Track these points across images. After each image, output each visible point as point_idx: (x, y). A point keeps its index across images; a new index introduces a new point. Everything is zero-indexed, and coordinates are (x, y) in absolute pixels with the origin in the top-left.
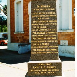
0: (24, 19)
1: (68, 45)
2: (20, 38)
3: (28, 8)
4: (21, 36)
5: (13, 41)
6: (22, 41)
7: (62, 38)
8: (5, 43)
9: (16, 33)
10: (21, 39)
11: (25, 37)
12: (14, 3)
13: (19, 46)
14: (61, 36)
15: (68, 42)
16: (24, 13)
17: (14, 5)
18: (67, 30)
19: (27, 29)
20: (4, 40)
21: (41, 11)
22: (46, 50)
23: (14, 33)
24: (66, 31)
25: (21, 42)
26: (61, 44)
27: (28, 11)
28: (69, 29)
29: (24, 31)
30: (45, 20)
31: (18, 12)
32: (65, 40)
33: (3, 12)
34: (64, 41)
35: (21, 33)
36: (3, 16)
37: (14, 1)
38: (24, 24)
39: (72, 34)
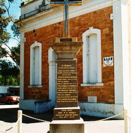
0: (42, 68)
1: (97, 103)
2: (36, 93)
3: (48, 55)
4: (38, 91)
5: (27, 96)
6: (39, 96)
7: (90, 93)
8: (13, 100)
9: (32, 87)
10: (38, 94)
11: (43, 92)
12: (30, 48)
13: (35, 103)
14: (89, 91)
15: (97, 98)
16: (43, 61)
17: (30, 50)
18: (95, 83)
19: (47, 81)
20: (12, 97)
21: (65, 69)
22: (69, 99)
23: (29, 87)
24: (94, 85)
25: (38, 99)
26: (89, 101)
27: (48, 58)
28: (98, 82)
29: (42, 85)
30: (67, 76)
31: (34, 59)
32: (94, 96)
33: (11, 57)
34: (92, 97)
35: (39, 87)
36: (10, 63)
37: (29, 46)
38: (42, 75)
39: (102, 89)
